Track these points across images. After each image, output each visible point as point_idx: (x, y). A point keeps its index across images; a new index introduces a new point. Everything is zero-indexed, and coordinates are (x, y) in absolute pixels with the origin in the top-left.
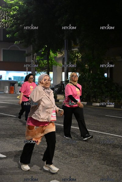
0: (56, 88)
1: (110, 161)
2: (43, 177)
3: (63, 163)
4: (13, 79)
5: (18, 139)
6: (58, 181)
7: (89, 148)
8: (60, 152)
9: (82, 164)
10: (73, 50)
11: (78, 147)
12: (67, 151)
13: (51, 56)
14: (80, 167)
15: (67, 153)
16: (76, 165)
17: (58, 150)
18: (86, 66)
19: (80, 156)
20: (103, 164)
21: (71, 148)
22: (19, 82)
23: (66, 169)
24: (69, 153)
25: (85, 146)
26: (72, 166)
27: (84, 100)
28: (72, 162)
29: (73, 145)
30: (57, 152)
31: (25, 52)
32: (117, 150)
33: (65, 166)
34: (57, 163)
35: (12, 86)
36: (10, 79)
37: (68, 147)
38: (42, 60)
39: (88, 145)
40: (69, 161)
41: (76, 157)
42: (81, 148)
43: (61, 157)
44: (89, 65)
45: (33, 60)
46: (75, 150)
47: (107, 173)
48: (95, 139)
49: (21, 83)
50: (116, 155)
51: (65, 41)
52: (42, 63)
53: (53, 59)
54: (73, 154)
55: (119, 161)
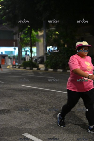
0: (39, 59)
1: (74, 116)
2: (17, 131)
3: (36, 119)
4: (4, 53)
5: (2, 100)
6: (29, 134)
7: (59, 106)
8: (35, 110)
9: (51, 119)
10: (51, 29)
11: (50, 106)
12: (41, 109)
13: (33, 34)
14: (49, 122)
15: (40, 111)
16: (46, 121)
17: (33, 109)
18: (61, 41)
19: (50, 113)
20: (68, 119)
21: (44, 106)
22: (9, 55)
23: (37, 124)
24: (41, 111)
25: (56, 105)
26: (43, 121)
27: (60, 68)
28: (43, 118)
29: (46, 104)
30: (32, 110)
31: (13, 31)
32: (81, 107)
33: (37, 121)
34: (30, 119)
35: (3, 59)
36: (2, 53)
37: (42, 106)
38: (26, 37)
39: (58, 104)
40: (41, 118)
41: (47, 114)
42: (52, 106)
43: (35, 114)
44: (64, 41)
45: (19, 37)
46: (47, 108)
47: (71, 126)
48: (65, 99)
49: (11, 56)
50: (80, 112)
51: (44, 22)
52: (26, 40)
53: (35, 36)
54: (45, 111)
55: (82, 116)
